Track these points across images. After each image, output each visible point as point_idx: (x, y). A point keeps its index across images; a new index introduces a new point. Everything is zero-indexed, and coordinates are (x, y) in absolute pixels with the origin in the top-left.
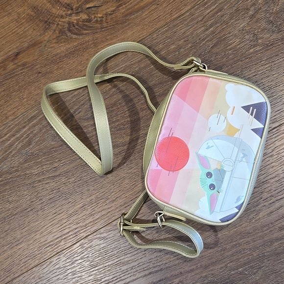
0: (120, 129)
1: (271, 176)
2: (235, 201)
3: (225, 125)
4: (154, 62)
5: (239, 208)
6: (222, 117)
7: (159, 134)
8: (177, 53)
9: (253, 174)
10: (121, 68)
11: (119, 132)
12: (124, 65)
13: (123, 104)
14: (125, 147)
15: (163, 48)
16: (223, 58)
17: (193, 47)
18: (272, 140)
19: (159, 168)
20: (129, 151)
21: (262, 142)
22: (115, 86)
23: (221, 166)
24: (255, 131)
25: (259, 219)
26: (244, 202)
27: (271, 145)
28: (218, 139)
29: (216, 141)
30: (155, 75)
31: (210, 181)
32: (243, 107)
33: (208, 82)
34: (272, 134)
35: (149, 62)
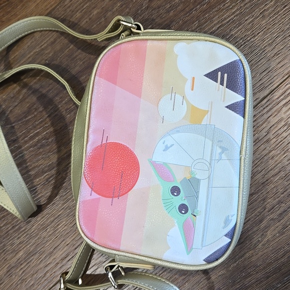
0: (42, 146)
1: (273, 173)
2: (223, 225)
3: (186, 108)
4: (73, 40)
5: (231, 235)
6: (179, 98)
7: (87, 143)
8: (103, 19)
9: (242, 176)
10: (29, 57)
11: (41, 150)
12: (32, 53)
13: (41, 109)
14: (53, 172)
15: (82, 17)
16: (168, 11)
17: (124, 6)
18: (263, 118)
19: (95, 196)
20: (61, 176)
21: (246, 123)
22: (25, 85)
23: (191, 173)
24: (231, 107)
25: (268, 241)
26: (236, 224)
27: (264, 125)
28: (178, 132)
29: (176, 136)
30: (78, 58)
31: (179, 200)
32: (208, 75)
33: (146, 46)
34: (262, 108)
35: (66, 41)
